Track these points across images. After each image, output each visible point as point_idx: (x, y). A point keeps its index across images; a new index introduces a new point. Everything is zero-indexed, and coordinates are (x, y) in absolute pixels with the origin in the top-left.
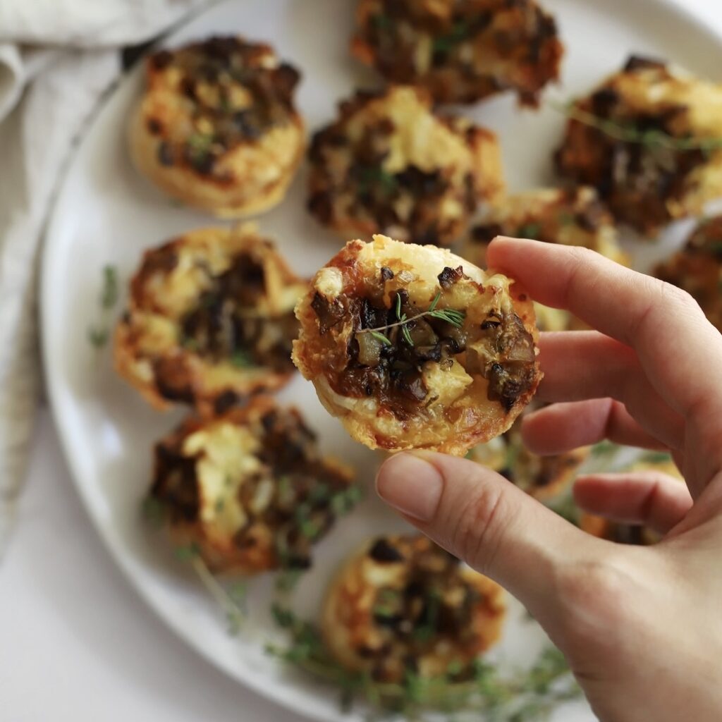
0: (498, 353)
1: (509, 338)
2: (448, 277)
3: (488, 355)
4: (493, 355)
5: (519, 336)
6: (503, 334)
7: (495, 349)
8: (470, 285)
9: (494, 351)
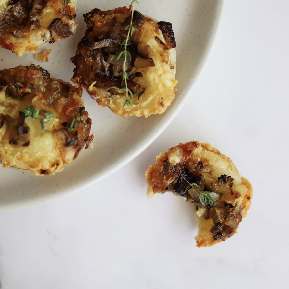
0: (224, 219)
1: (232, 215)
2: (222, 181)
3: (219, 217)
4: (221, 218)
5: (237, 216)
6: (230, 212)
7: (224, 216)
8: (229, 189)
9: (223, 217)
